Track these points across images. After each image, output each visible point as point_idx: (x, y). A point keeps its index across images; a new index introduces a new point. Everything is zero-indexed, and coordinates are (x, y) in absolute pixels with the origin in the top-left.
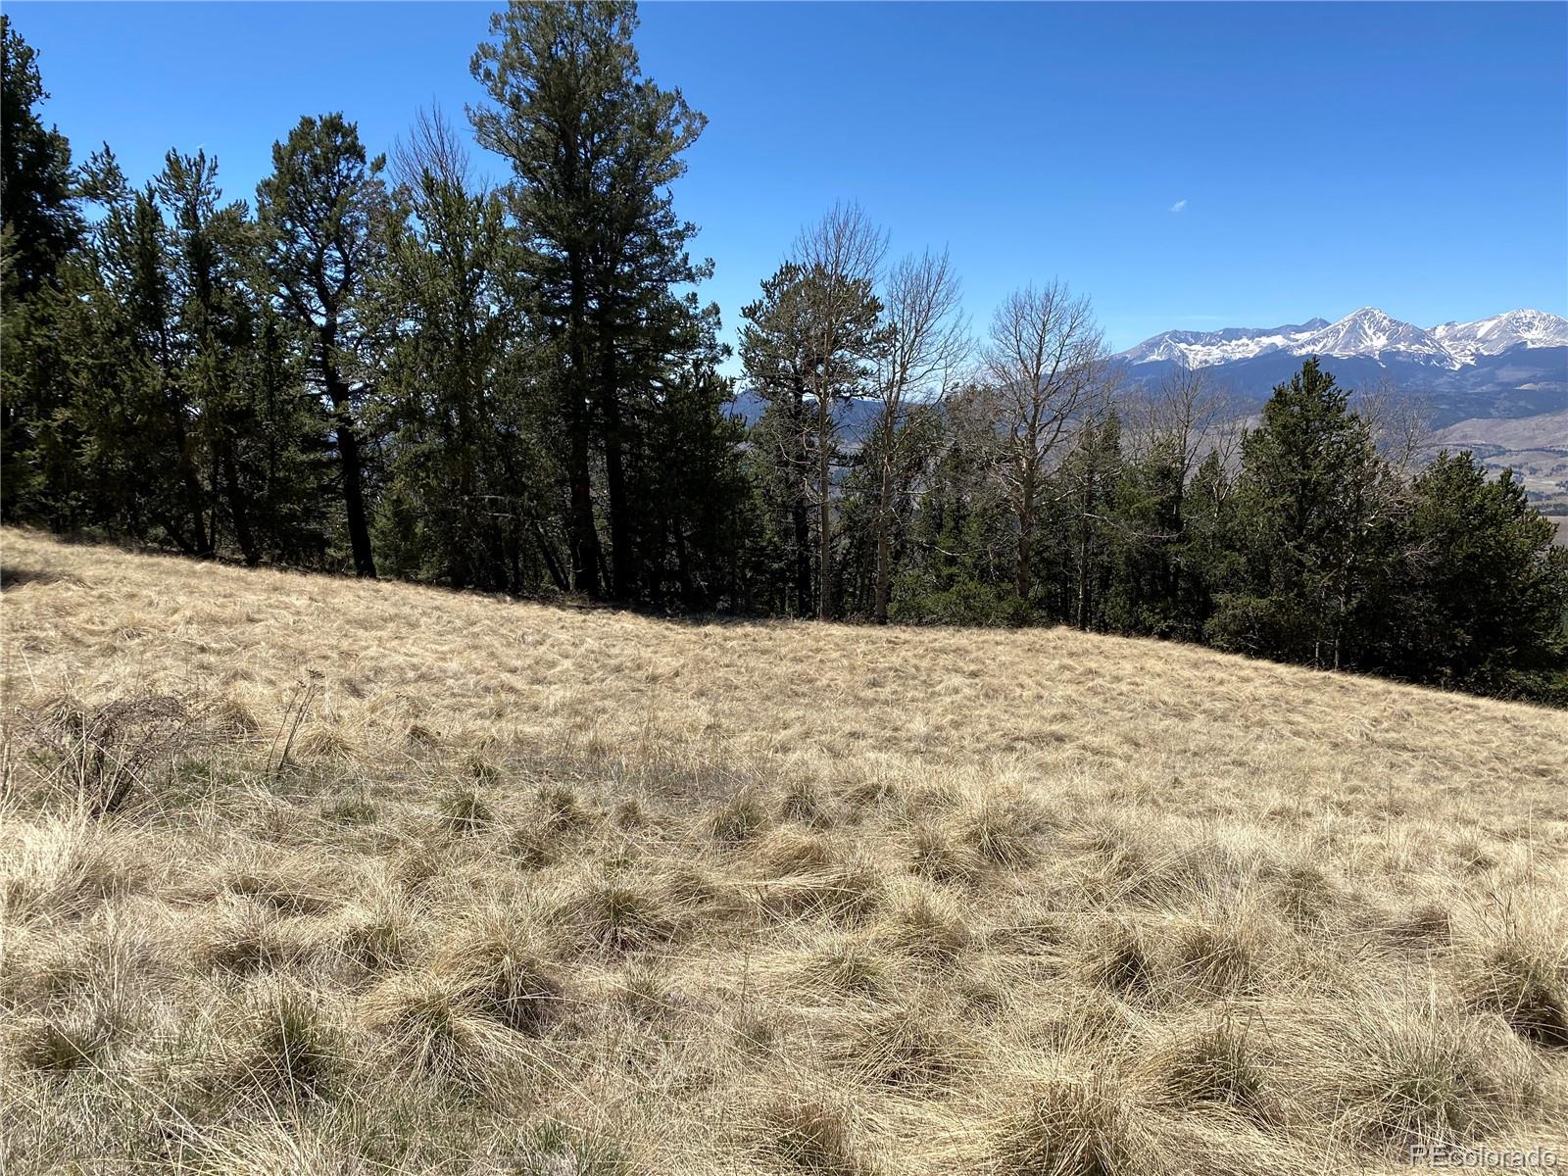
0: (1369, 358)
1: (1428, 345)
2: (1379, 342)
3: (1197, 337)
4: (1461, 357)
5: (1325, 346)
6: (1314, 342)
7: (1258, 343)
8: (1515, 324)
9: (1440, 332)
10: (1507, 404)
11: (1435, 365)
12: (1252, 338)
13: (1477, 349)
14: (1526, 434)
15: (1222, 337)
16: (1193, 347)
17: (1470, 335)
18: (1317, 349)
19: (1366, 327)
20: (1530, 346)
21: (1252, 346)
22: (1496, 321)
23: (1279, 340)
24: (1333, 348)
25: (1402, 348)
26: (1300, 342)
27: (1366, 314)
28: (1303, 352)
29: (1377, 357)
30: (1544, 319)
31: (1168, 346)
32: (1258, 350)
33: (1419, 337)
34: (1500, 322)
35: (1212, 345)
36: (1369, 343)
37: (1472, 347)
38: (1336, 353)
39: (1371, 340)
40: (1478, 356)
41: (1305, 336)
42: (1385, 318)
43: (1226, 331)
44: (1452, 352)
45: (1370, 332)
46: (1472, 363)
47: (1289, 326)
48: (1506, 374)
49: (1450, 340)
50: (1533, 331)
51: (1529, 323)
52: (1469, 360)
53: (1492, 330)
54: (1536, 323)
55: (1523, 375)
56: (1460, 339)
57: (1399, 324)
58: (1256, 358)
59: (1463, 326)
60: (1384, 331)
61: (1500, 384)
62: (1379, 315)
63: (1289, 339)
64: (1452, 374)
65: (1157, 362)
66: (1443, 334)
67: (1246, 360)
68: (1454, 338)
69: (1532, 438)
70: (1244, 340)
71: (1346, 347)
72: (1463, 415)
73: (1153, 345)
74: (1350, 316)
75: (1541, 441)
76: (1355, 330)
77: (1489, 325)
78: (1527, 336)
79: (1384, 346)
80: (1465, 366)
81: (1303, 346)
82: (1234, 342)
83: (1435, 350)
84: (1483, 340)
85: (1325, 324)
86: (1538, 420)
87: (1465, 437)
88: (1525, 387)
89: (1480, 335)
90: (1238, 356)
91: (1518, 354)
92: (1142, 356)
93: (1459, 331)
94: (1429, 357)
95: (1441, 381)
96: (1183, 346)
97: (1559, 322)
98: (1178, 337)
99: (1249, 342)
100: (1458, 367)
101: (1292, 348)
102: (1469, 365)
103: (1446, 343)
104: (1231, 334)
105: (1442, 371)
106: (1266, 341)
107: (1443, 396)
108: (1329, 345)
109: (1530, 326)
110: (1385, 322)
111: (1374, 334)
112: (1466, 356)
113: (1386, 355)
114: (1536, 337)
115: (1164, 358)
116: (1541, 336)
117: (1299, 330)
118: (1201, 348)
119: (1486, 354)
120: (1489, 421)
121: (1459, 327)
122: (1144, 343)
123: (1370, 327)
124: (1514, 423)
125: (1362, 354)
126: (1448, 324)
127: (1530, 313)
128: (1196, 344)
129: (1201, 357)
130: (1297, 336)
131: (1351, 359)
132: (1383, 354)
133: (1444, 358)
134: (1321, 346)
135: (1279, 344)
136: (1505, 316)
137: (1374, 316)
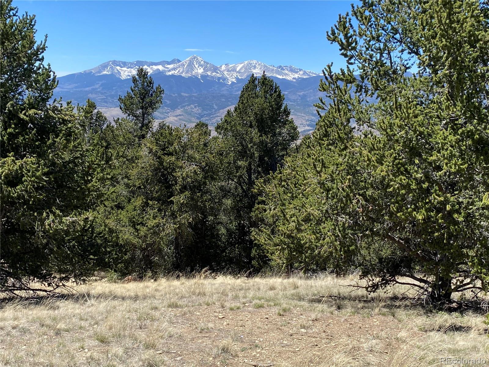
0: (197, 78)
1: (219, 73)
2: (200, 71)
3: (124, 64)
4: (231, 79)
5: (179, 71)
6: (174, 69)
7: (151, 68)
8: (250, 66)
9: (223, 67)
11: (221, 82)
12: (149, 66)
13: (237, 76)
16: (123, 69)
17: (234, 70)
18: (176, 72)
19: (195, 64)
20: (255, 75)
22: (243, 64)
23: (160, 68)
24: (182, 73)
25: (209, 74)
26: (169, 69)
27: (194, 58)
28: (170, 73)
29: (200, 77)
30: (260, 65)
31: (111, 68)
32: (151, 72)
33: (215, 69)
34: (245, 65)
35: (132, 68)
36: (196, 71)
37: (235, 75)
38: (183, 75)
39: (197, 70)
40: (237, 79)
41: (171, 66)
42: (202, 60)
43: (137, 62)
44: (228, 77)
45: (197, 66)
46: (235, 81)
47: (164, 61)
49: (227, 71)
50: (256, 69)
51: (255, 66)
52: (234, 80)
53: (242, 68)
54: (257, 66)
56: (231, 71)
57: (208, 63)
59: (232, 66)
60: (202, 66)
62: (200, 59)
63: (165, 67)
64: (228, 86)
65: (106, 75)
66: (224, 68)
68: (228, 71)
71: (187, 72)
72: (230, 104)
73: (104, 66)
74: (188, 59)
76: (191, 65)
77: (241, 66)
78: (254, 71)
79: (202, 73)
80: (233, 83)
81: (169, 71)
83: (221, 75)
84: (239, 72)
85: (179, 61)
89: (238, 70)
92: (100, 72)
93: (230, 68)
94: (219, 79)
95: (223, 89)
96: (118, 68)
98: (115, 63)
99: (148, 68)
100: (230, 83)
101: (166, 72)
102: (234, 82)
103: (226, 73)
105: (225, 85)
106: (155, 67)
107: (223, 96)
108: (181, 71)
109: (255, 67)
110: (202, 62)
111: (198, 67)
112: (233, 78)
113: (204, 77)
114: (257, 72)
115: (110, 73)
116: (259, 71)
117: (169, 63)
118: (127, 69)
119: (240, 78)
121: (230, 66)
122: (101, 65)
123: (196, 64)
125: (194, 76)
126: (226, 65)
127: (255, 62)
128: (124, 67)
129: (126, 73)
130: (168, 66)
131: (189, 78)
132: (202, 76)
133: (225, 79)
134: (177, 71)
135: (161, 69)
136: (246, 62)
137: (197, 59)
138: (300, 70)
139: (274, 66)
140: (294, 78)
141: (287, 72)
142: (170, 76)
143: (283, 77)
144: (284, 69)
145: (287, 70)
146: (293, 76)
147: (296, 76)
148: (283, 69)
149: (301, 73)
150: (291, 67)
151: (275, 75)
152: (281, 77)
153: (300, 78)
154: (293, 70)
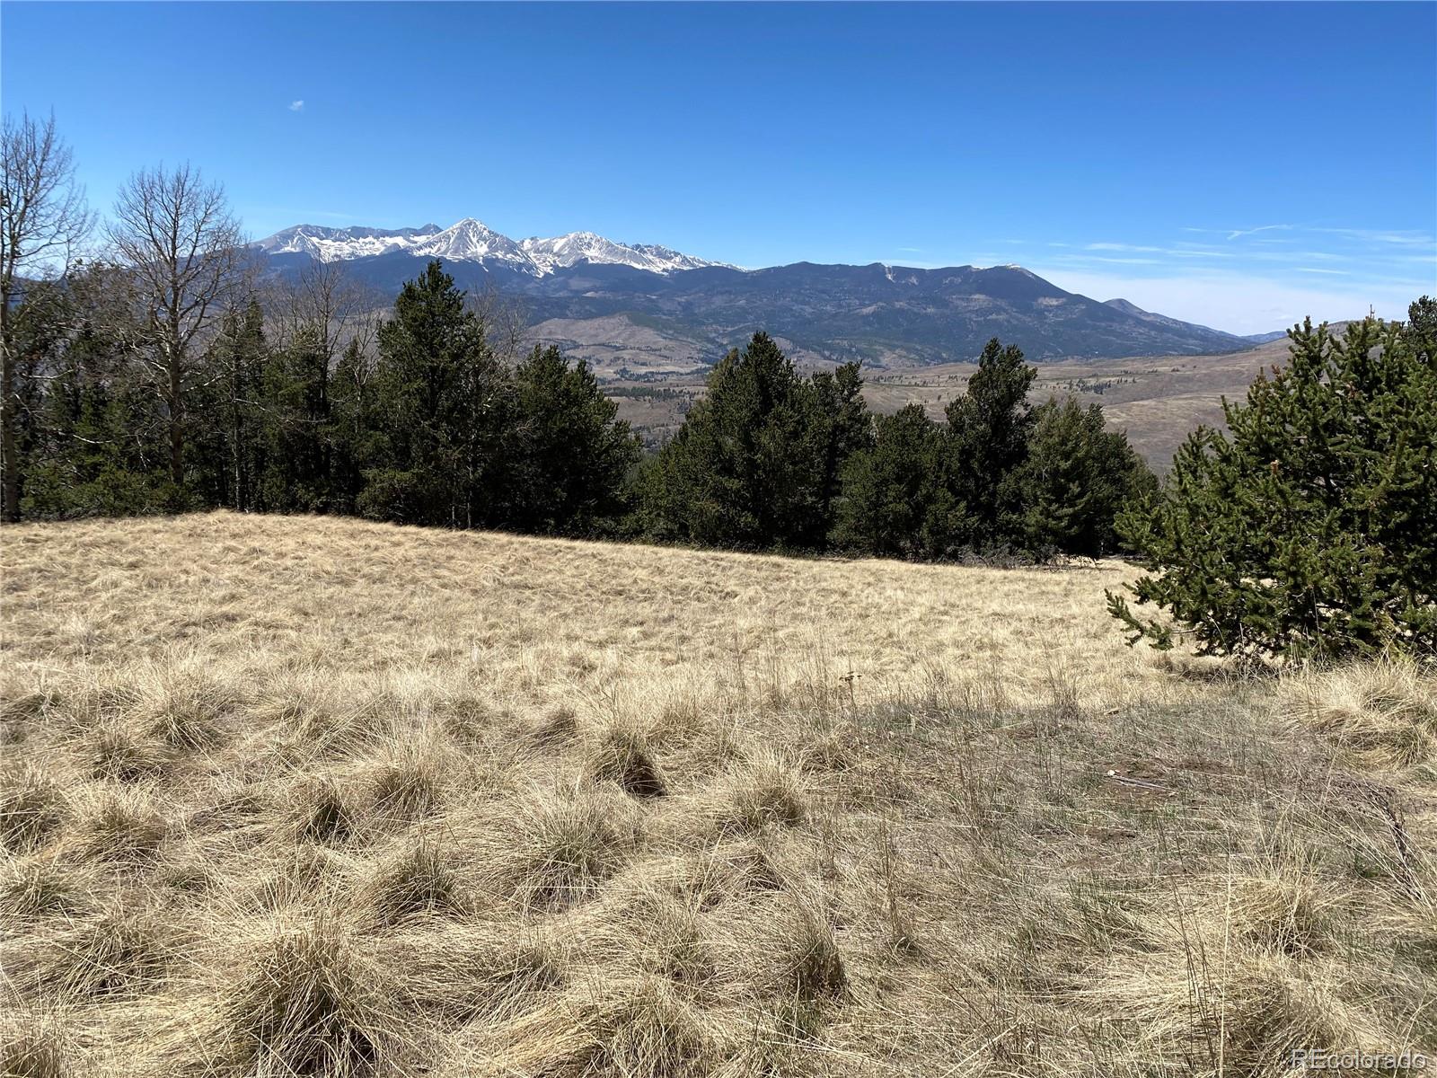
0: (475, 263)
1: (518, 255)
2: (482, 250)
3: (327, 233)
4: (544, 269)
5: (439, 249)
6: (430, 245)
7: (382, 243)
8: (578, 244)
9: (527, 244)
10: (577, 308)
11: (523, 272)
12: (377, 238)
13: (554, 261)
14: (593, 332)
15: (350, 235)
16: (324, 242)
17: (549, 250)
18: (433, 252)
19: (471, 235)
20: (590, 262)
21: (378, 245)
22: (565, 240)
23: (400, 241)
24: (445, 252)
25: (500, 256)
26: (418, 244)
27: (470, 224)
28: (422, 253)
29: (481, 262)
30: (599, 241)
31: (301, 239)
32: (383, 249)
33: (512, 247)
34: (569, 240)
35: (343, 241)
36: (474, 250)
37: (551, 259)
38: (449, 256)
39: (476, 247)
40: (555, 267)
41: (422, 239)
42: (485, 229)
43: (354, 229)
44: (537, 262)
45: (474, 240)
46: (552, 272)
47: (408, 229)
48: (576, 284)
49: (535, 252)
50: (592, 250)
51: (589, 243)
52: (549, 270)
53: (562, 248)
54: (593, 243)
55: (587, 285)
56: (541, 252)
57: (496, 235)
58: (382, 256)
59: (543, 241)
60: (485, 240)
61: (571, 291)
62: (480, 226)
63: (409, 240)
64: (538, 281)
65: (291, 253)
66: (529, 246)
67: (373, 257)
68: (537, 251)
69: (596, 336)
70: (370, 239)
71: (456, 251)
72: (547, 315)
73: (287, 236)
74: (458, 225)
75: (602, 339)
76: (462, 238)
77: (561, 243)
78: (589, 253)
79: (486, 253)
80: (547, 275)
81: (420, 248)
82: (361, 240)
83: (524, 259)
84: (558, 255)
85: (438, 230)
86: (597, 322)
87: (550, 333)
88: (589, 294)
89: (556, 250)
90: (366, 253)
91: (582, 267)
92: (278, 247)
93: (541, 245)
94: (520, 265)
95: (530, 286)
96: (315, 240)
97: (609, 245)
98: (309, 230)
99: (375, 241)
100: (542, 275)
101: (412, 249)
102: (549, 274)
103: (532, 255)
104: (359, 233)
105: (533, 278)
106: (390, 241)
107: (532, 299)
108: (443, 249)
109: (589, 245)
110: (485, 233)
111: (478, 242)
112: (547, 266)
113: (490, 261)
114: (594, 255)
115: (298, 250)
116: (597, 254)
117: (418, 233)
118: (333, 243)
119: (561, 265)
120: (566, 321)
121: (541, 242)
122: (279, 234)
123: (474, 236)
124: (583, 323)
125: (470, 259)
126: (532, 239)
127: (588, 235)
128: (327, 239)
129: (332, 252)
130: (416, 239)
131: (460, 261)
132: (486, 260)
133: (531, 267)
134: (436, 248)
135: (401, 245)
136: (572, 236)
137: (476, 226)
138: (677, 254)
139: (625, 246)
140: (664, 270)
141: (651, 257)
142: (421, 257)
143: (646, 267)
144: (645, 252)
145: (652, 253)
146: (663, 266)
147: (669, 265)
148: (642, 251)
149: (678, 259)
150: (658, 248)
151: (628, 262)
152: (639, 267)
153: (676, 270)
154: (662, 255)
